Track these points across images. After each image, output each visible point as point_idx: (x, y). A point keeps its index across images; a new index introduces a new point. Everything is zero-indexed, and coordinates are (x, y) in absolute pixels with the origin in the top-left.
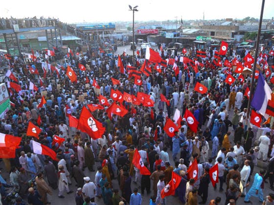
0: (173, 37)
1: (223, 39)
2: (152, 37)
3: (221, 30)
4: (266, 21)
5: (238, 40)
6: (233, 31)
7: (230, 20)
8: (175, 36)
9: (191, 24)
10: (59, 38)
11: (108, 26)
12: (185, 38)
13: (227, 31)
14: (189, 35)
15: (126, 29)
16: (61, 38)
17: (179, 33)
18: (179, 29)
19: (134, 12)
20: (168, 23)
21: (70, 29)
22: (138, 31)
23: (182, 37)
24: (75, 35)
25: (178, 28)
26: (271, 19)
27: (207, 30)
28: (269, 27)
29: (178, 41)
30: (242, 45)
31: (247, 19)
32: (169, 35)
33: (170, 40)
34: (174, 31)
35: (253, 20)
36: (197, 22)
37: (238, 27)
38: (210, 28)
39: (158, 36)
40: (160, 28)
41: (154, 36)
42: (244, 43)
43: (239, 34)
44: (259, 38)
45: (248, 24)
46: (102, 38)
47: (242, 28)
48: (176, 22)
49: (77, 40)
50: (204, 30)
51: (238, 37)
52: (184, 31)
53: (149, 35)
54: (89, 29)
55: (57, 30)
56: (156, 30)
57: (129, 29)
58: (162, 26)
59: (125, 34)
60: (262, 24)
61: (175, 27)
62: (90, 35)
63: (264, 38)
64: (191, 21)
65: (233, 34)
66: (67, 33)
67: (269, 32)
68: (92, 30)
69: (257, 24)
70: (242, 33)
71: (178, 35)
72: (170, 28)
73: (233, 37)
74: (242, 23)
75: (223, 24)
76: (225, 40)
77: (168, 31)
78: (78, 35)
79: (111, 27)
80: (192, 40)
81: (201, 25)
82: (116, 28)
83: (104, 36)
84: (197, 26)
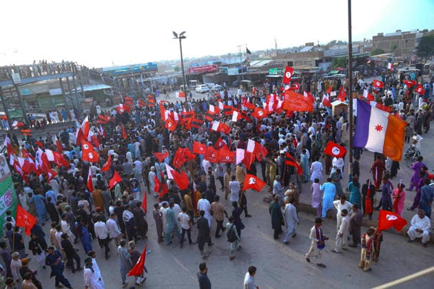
0: (237, 74)
1: (305, 70)
2: (208, 77)
3: (301, 59)
4: (356, 43)
5: (325, 69)
6: (318, 59)
7: (312, 44)
8: (240, 71)
9: (261, 56)
10: (79, 88)
11: (148, 67)
12: (257, 73)
13: (309, 59)
14: (259, 68)
15: (173, 70)
16: (82, 88)
17: (246, 68)
18: (246, 61)
19: (180, 41)
20: (229, 56)
21: (95, 75)
22: (190, 70)
23: (251, 72)
24: (102, 83)
25: (243, 61)
26: (363, 40)
27: (282, 60)
28: (361, 50)
29: (246, 77)
30: (331, 75)
31: (333, 43)
32: (232, 72)
33: (234, 77)
34: (237, 65)
35: (340, 43)
36: (268, 53)
37: (323, 52)
38: (286, 57)
39: (217, 73)
40: (219, 63)
41: (212, 75)
42: (332, 72)
43: (324, 61)
44: (351, 65)
45: (336, 48)
46: (140, 83)
47: (327, 54)
48: (240, 55)
49: (106, 89)
50: (279, 60)
51: (324, 66)
52: (252, 64)
53: (205, 73)
54: (121, 73)
55: (75, 77)
56: (214, 67)
57: (177, 69)
58: (222, 60)
59: (172, 76)
60: (353, 47)
61: (238, 61)
62: (124, 80)
63: (358, 65)
64: (260, 52)
65: (317, 63)
66: (90, 81)
67: (362, 56)
68: (126, 74)
69: (347, 47)
70: (328, 59)
71: (245, 70)
72: (232, 62)
73: (317, 65)
74: (327, 47)
75: (302, 51)
76: (308, 70)
77: (230, 66)
78: (107, 83)
79: (152, 68)
80: (263, 75)
81: (273, 55)
82: (158, 68)
83: (142, 81)
84: (268, 57)
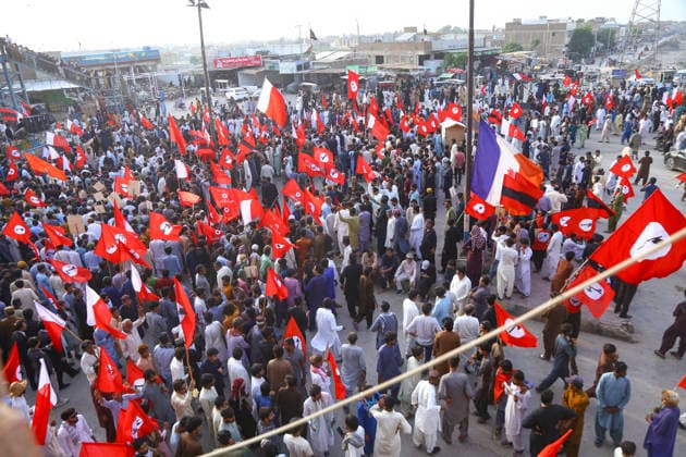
0: (295, 72)
1: (402, 70)
2: (247, 75)
3: (396, 53)
4: (480, 31)
5: (433, 71)
6: (422, 53)
7: (414, 29)
8: (299, 68)
9: (333, 45)
10: (16, 86)
11: (143, 54)
12: (327, 71)
13: (409, 53)
14: (330, 63)
15: (188, 62)
16: (22, 86)
17: (308, 63)
18: (308, 52)
19: (200, 11)
20: (282, 42)
21: (47, 64)
22: (215, 63)
23: (316, 69)
24: (60, 78)
25: (305, 50)
26: (491, 29)
27: (366, 53)
28: (488, 43)
29: (308, 78)
30: (442, 79)
31: (447, 30)
32: (287, 68)
33: (289, 78)
34: (296, 58)
35: (457, 31)
36: (344, 40)
37: (430, 43)
38: (372, 49)
39: (263, 69)
40: (265, 53)
41: (253, 72)
42: (444, 75)
43: (432, 57)
44: (471, 66)
45: (450, 37)
46: (130, 82)
47: (437, 46)
48: (300, 42)
49: (68, 90)
50: (361, 52)
51: (432, 65)
52: (318, 56)
53: (241, 69)
54: (96, 64)
55: (7, 65)
56: (257, 58)
57: (193, 60)
58: (269, 48)
59: (186, 71)
60: (475, 36)
61: (297, 51)
62: (100, 74)
63: (482, 66)
64: (332, 38)
65: (422, 60)
66: (39, 74)
67: (489, 53)
68: (103, 65)
69: (467, 37)
70: (439, 55)
71: (307, 66)
72: (287, 51)
73: (421, 64)
74: (437, 36)
75: (399, 39)
76: (407, 70)
77: (283, 58)
78: (69, 77)
79: (152, 57)
80: (336, 76)
81: (354, 44)
82: (162, 57)
83: (134, 77)
84: (345, 47)
